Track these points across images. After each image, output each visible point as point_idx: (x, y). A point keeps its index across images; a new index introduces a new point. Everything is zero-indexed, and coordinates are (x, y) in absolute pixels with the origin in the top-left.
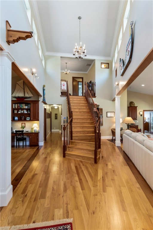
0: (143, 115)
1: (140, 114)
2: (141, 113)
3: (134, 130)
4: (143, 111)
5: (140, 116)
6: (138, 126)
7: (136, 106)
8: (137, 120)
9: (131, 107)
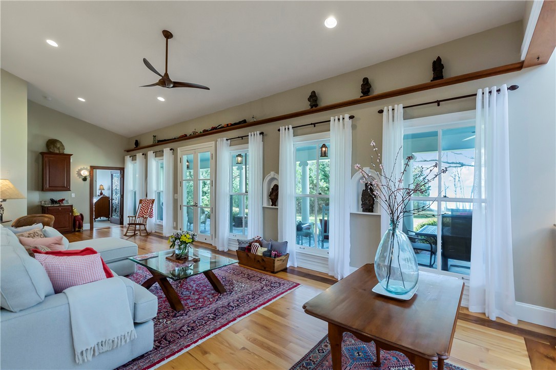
0: (88, 179)
1: (79, 174)
2: (85, 173)
3: (46, 219)
4: (89, 168)
5: (81, 180)
6: (72, 206)
7: (67, 152)
8: (69, 190)
9: (50, 153)
